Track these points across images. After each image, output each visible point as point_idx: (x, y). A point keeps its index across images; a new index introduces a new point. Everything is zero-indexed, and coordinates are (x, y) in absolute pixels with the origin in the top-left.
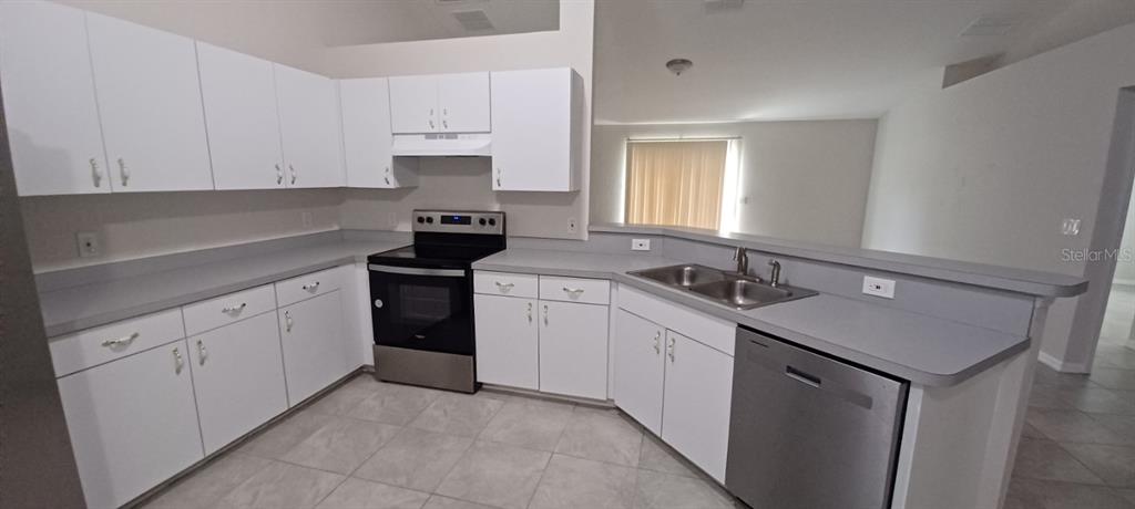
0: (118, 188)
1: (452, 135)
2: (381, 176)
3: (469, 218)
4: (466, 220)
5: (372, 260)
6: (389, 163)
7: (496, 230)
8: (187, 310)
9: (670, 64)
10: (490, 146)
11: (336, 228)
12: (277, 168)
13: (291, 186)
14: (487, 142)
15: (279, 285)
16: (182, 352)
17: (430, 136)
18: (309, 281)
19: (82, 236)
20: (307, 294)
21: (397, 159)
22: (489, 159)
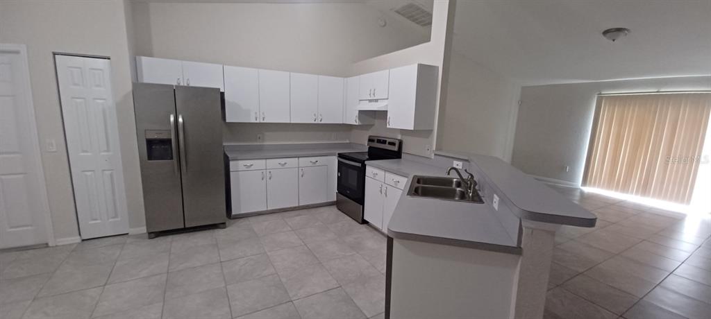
0: (262, 121)
1: (376, 101)
2: (353, 120)
3: (386, 141)
4: (384, 142)
5: (340, 155)
6: (358, 112)
7: (395, 148)
8: (268, 161)
9: (605, 33)
10: (387, 105)
11: (348, 141)
12: (315, 115)
13: (320, 122)
14: (385, 104)
15: (300, 159)
16: (264, 173)
17: (370, 101)
18: (314, 159)
19: (258, 136)
20: (311, 164)
21: (360, 112)
22: (386, 112)
